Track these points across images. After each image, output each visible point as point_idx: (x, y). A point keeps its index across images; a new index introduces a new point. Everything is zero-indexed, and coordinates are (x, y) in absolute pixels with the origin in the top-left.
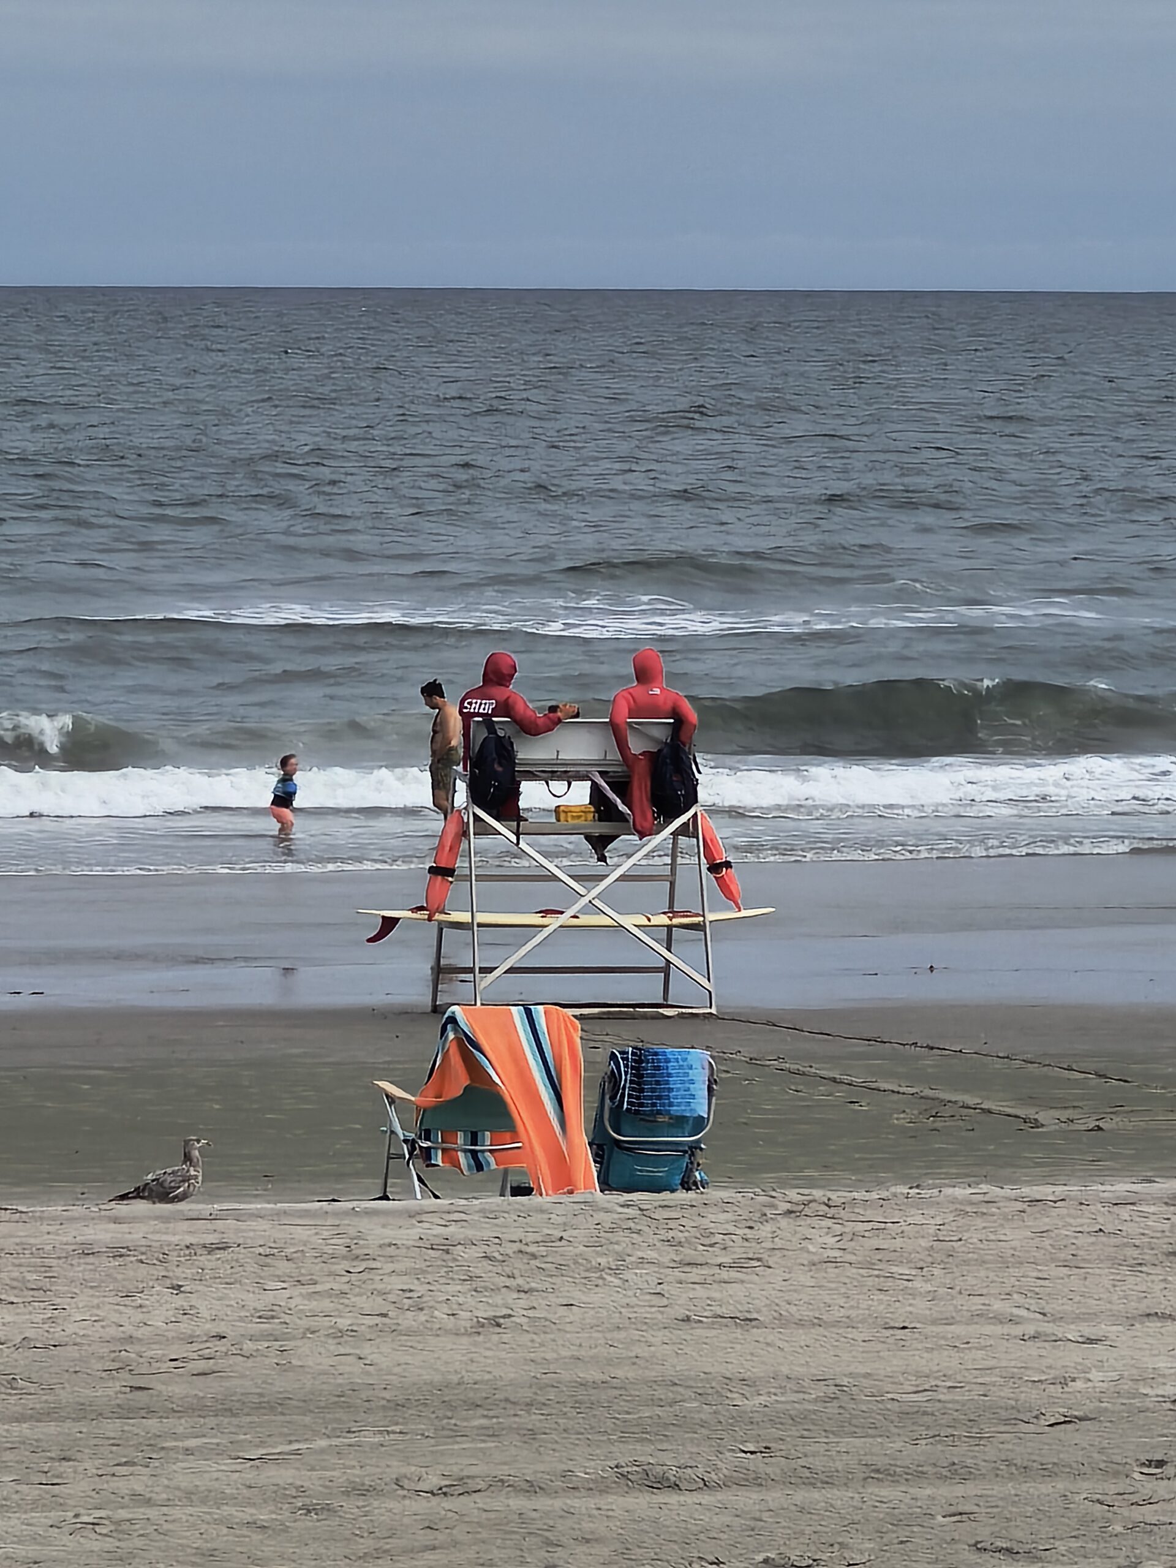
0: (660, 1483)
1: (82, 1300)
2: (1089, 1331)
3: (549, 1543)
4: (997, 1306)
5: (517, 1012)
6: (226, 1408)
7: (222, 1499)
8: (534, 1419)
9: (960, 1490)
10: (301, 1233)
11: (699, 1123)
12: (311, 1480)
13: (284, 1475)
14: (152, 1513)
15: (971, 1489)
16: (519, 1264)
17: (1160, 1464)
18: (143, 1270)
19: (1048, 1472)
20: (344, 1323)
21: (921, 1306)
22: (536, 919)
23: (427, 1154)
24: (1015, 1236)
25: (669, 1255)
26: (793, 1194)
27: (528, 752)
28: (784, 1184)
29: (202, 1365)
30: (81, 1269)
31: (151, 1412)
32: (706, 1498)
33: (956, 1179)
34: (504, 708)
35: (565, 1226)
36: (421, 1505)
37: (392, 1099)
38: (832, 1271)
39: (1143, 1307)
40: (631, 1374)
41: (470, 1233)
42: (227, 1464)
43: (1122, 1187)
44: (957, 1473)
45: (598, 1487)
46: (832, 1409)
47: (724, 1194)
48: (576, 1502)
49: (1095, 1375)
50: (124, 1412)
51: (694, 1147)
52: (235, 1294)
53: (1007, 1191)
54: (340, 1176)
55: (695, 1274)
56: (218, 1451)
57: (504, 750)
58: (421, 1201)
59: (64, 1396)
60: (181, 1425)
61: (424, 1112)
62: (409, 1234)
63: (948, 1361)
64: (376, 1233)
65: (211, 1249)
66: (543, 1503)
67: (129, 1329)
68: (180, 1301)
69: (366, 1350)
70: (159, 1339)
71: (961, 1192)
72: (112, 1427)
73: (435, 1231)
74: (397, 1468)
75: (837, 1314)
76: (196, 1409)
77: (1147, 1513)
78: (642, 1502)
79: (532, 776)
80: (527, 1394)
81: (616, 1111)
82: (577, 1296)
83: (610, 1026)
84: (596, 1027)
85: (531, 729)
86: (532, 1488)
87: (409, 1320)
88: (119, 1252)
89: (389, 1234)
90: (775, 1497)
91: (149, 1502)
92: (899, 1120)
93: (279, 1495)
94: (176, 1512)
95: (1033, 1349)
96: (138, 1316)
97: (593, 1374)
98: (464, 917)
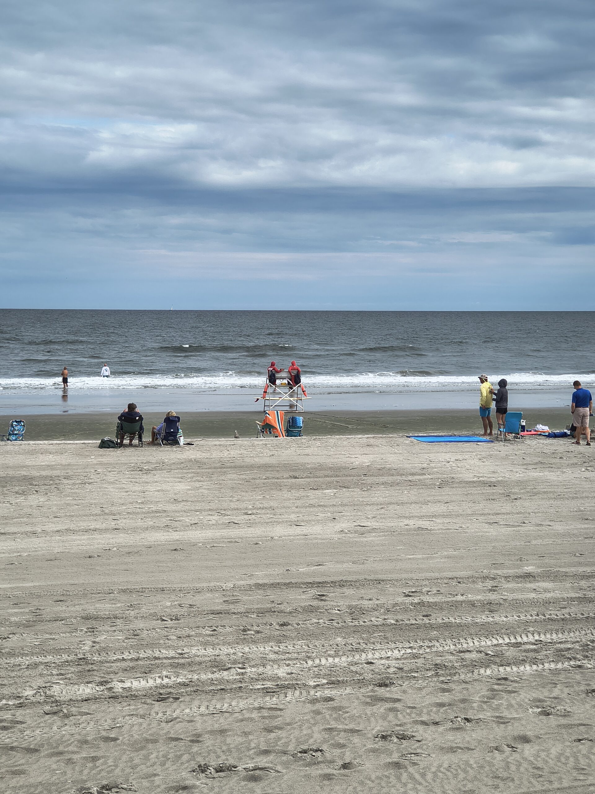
0: (296, 478)
1: (215, 452)
2: (356, 456)
3: (280, 486)
4: (343, 453)
5: (276, 412)
6: (235, 467)
7: (235, 480)
8: (278, 469)
9: (338, 478)
10: (246, 443)
11: (301, 427)
12: (246, 477)
13: (244, 477)
14: (225, 482)
15: (339, 478)
16: (276, 447)
17: (366, 475)
18: (223, 448)
19: (350, 476)
20: (252, 455)
21: (332, 453)
22: (279, 399)
23: (263, 432)
24: (345, 443)
25: (297, 446)
26: (314, 437)
27: (277, 375)
28: (313, 436)
29: (232, 461)
30: (215, 448)
31: (225, 468)
32: (302, 480)
33: (337, 435)
34: (274, 369)
35: (282, 442)
36: (262, 481)
37: (258, 424)
38: (320, 448)
39: (363, 453)
40: (292, 462)
41: (270, 443)
42: (235, 475)
43: (360, 436)
44: (337, 476)
45: (287, 478)
46: (320, 467)
47: (305, 437)
48: (285, 480)
49: (357, 462)
50: (221, 468)
51: (301, 430)
52: (236, 451)
53: (344, 437)
54: (251, 435)
55: (301, 448)
56: (234, 473)
57: (274, 375)
58: (262, 438)
59: (212, 466)
60: (229, 470)
61: (263, 426)
62: (261, 443)
63: (336, 460)
64: (256, 443)
65: (233, 445)
66: (279, 480)
67: (221, 456)
68: (228, 452)
69: (255, 459)
70: (226, 457)
71: (338, 437)
72: (219, 470)
73: (264, 442)
74: (259, 476)
75: (320, 454)
76: (231, 467)
77: (364, 482)
78: (294, 480)
79: (278, 379)
80: (277, 465)
81: (290, 425)
82: (284, 451)
83: (288, 414)
84: (287, 414)
85: (278, 372)
86: (278, 478)
87: (261, 455)
88: (220, 445)
89: (258, 443)
90: (312, 479)
91: (224, 480)
92: (329, 427)
93: (243, 479)
94: (228, 482)
95: (348, 459)
96: (223, 454)
97: (287, 463)
98: (268, 398)
